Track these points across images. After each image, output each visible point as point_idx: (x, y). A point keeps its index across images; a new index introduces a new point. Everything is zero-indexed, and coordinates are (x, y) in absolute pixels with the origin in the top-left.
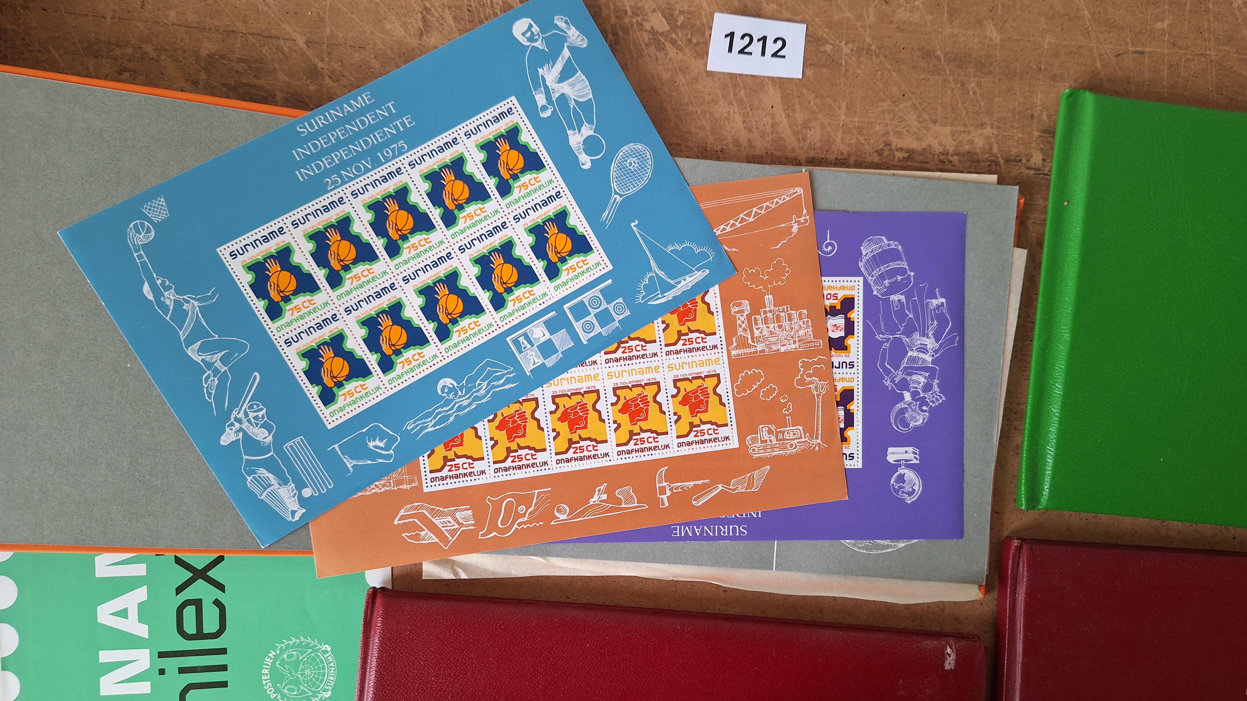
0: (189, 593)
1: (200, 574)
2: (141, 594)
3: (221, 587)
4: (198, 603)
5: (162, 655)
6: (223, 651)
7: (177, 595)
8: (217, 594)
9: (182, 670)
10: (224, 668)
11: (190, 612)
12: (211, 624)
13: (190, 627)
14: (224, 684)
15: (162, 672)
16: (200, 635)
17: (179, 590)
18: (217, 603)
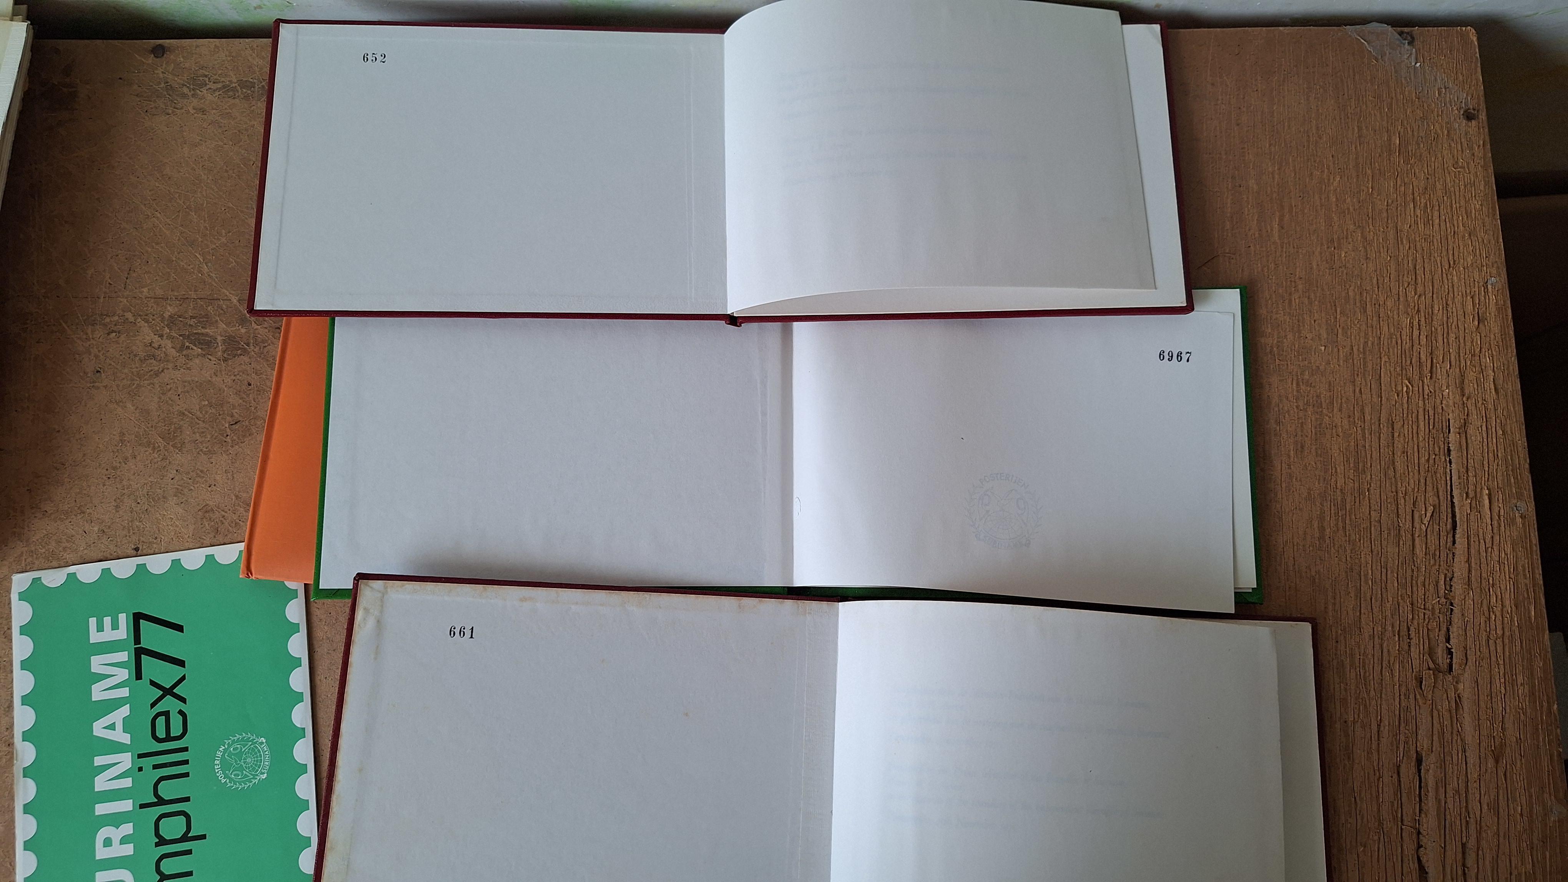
0: (160, 707)
1: (168, 692)
2: (125, 710)
3: (183, 700)
4: (166, 714)
5: (140, 756)
6: (185, 749)
7: (151, 709)
8: (180, 705)
9: (155, 767)
10: (186, 762)
11: (161, 721)
12: (176, 731)
13: (161, 733)
14: (186, 775)
15: (140, 769)
16: (169, 738)
17: (153, 705)
18: (181, 712)
